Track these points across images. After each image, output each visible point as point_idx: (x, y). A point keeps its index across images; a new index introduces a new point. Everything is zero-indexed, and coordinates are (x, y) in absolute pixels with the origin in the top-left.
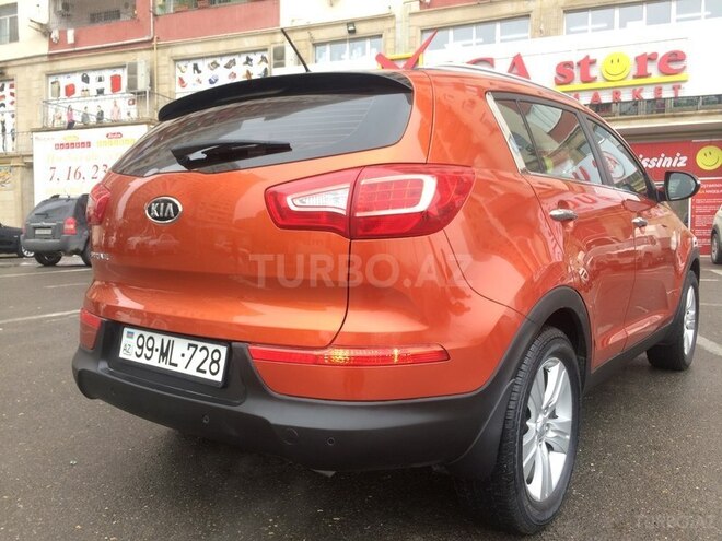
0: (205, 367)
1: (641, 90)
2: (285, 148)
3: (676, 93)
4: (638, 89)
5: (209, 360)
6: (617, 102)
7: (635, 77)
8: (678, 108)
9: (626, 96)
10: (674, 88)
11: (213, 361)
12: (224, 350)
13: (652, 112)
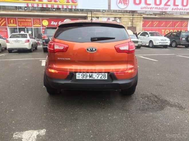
0: (102, 77)
1: (68, 6)
2: (114, 38)
3: (76, 7)
4: (67, 5)
5: (103, 76)
6: (63, 8)
7: (67, 2)
8: (75, 11)
9: (65, 7)
10: (75, 6)
11: (104, 76)
12: (106, 74)
13: (70, 12)
